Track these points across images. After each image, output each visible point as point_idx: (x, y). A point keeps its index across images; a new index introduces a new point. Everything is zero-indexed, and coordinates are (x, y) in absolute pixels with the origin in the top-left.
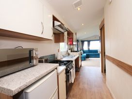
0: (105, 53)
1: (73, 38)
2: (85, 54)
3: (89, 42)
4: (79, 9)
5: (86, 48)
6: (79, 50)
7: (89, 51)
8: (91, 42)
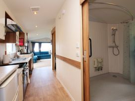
0: (55, 53)
1: (24, 39)
2: (36, 56)
3: (40, 43)
4: (35, 13)
5: (36, 49)
6: (29, 52)
7: (40, 53)
8: (42, 44)
